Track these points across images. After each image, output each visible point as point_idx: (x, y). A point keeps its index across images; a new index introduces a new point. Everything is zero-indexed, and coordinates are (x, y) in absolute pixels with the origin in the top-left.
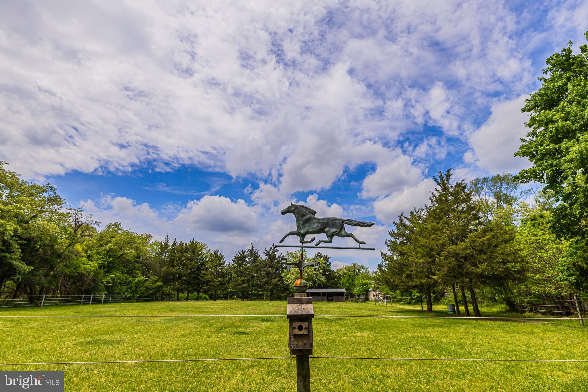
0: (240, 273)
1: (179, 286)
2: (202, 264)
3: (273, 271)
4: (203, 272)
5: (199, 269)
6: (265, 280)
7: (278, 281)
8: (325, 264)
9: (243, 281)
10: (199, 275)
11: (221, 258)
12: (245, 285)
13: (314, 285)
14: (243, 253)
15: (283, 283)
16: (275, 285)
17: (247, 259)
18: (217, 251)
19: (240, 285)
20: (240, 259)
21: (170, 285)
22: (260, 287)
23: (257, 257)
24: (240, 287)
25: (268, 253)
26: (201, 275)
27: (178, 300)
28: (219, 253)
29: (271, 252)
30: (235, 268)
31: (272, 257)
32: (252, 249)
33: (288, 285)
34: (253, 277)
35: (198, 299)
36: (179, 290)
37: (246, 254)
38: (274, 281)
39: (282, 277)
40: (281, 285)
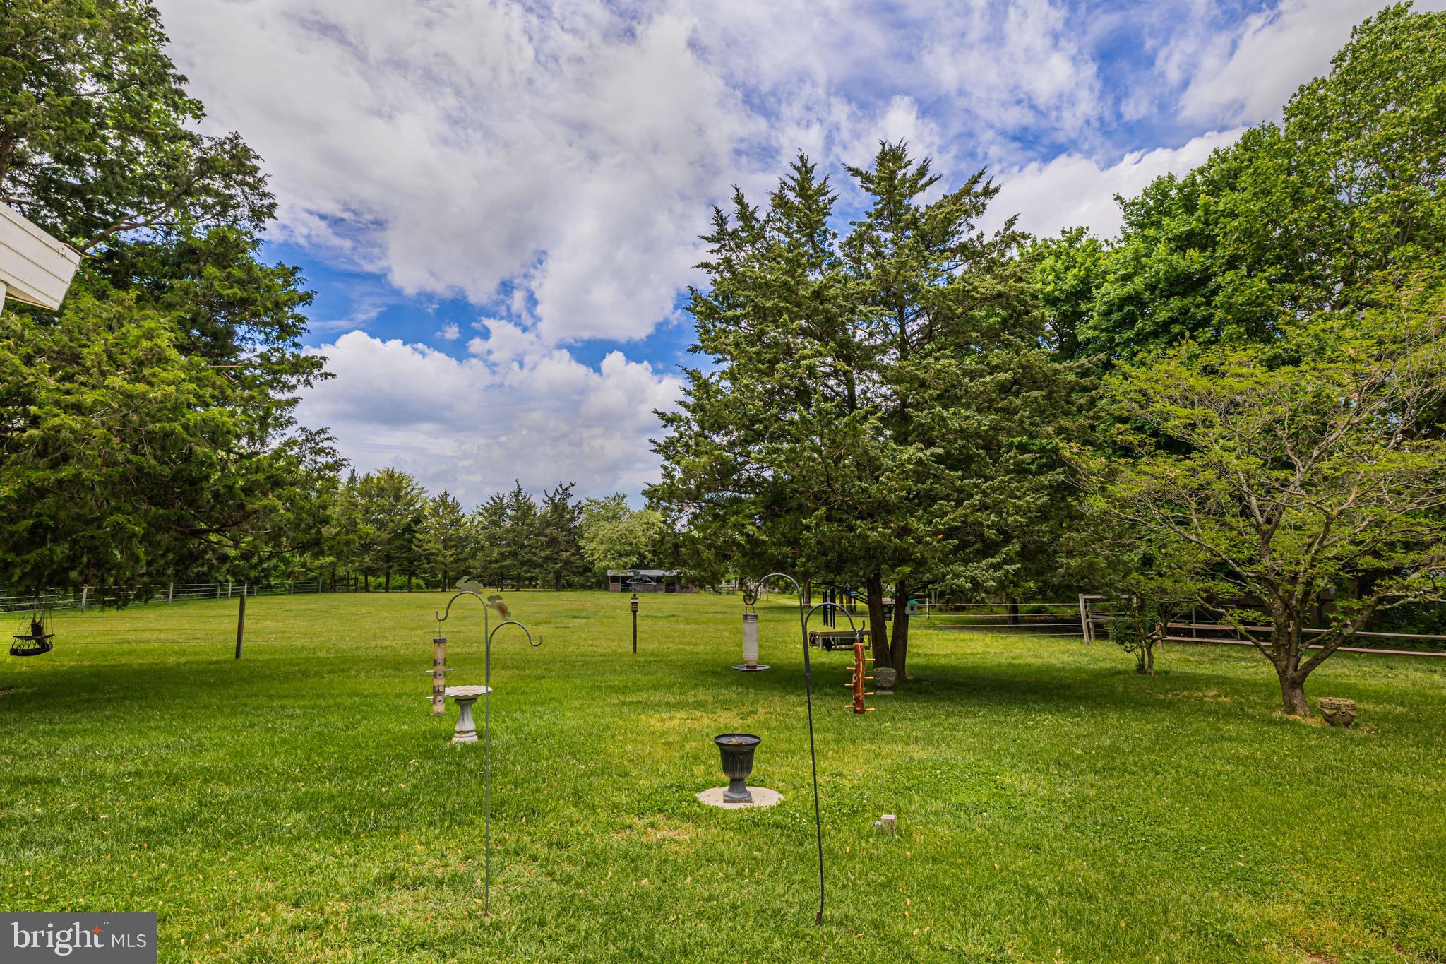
0: (493, 539)
1: (370, 564)
2: (417, 521)
3: (562, 537)
4: (418, 535)
5: (408, 529)
6: (547, 552)
7: (573, 555)
8: (664, 522)
9: (502, 554)
10: (410, 541)
11: (455, 508)
12: (508, 562)
13: (642, 562)
14: (501, 500)
15: (582, 558)
16: (567, 562)
17: (509, 511)
18: (446, 495)
19: (496, 561)
20: (495, 510)
21: (352, 562)
22: (536, 565)
23: (530, 508)
24: (497, 566)
25: (552, 500)
26: (416, 542)
27: (366, 589)
28: (450, 499)
29: (558, 498)
30: (484, 528)
31: (558, 508)
32: (519, 492)
33: (592, 563)
34: (523, 546)
35: (408, 587)
36: (368, 571)
37: (505, 501)
38: (564, 555)
39: (579, 548)
40: (579, 563)
